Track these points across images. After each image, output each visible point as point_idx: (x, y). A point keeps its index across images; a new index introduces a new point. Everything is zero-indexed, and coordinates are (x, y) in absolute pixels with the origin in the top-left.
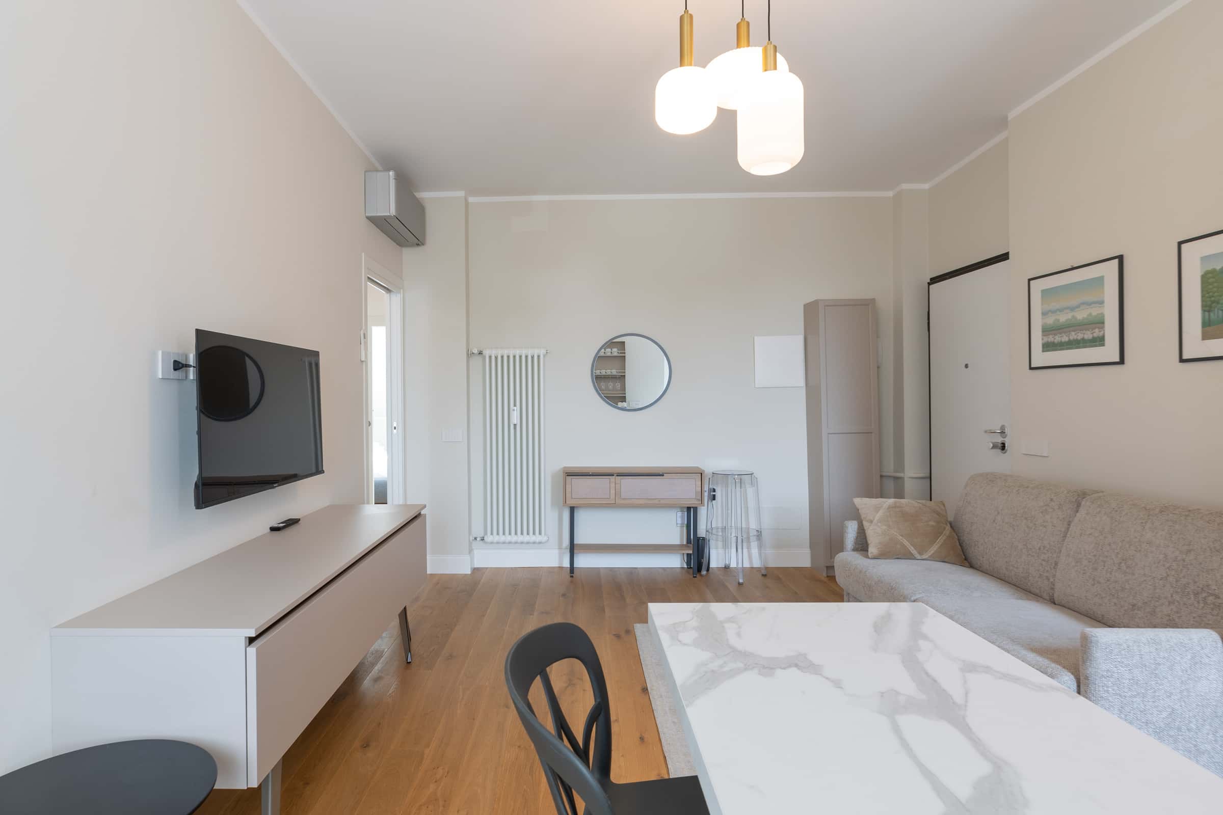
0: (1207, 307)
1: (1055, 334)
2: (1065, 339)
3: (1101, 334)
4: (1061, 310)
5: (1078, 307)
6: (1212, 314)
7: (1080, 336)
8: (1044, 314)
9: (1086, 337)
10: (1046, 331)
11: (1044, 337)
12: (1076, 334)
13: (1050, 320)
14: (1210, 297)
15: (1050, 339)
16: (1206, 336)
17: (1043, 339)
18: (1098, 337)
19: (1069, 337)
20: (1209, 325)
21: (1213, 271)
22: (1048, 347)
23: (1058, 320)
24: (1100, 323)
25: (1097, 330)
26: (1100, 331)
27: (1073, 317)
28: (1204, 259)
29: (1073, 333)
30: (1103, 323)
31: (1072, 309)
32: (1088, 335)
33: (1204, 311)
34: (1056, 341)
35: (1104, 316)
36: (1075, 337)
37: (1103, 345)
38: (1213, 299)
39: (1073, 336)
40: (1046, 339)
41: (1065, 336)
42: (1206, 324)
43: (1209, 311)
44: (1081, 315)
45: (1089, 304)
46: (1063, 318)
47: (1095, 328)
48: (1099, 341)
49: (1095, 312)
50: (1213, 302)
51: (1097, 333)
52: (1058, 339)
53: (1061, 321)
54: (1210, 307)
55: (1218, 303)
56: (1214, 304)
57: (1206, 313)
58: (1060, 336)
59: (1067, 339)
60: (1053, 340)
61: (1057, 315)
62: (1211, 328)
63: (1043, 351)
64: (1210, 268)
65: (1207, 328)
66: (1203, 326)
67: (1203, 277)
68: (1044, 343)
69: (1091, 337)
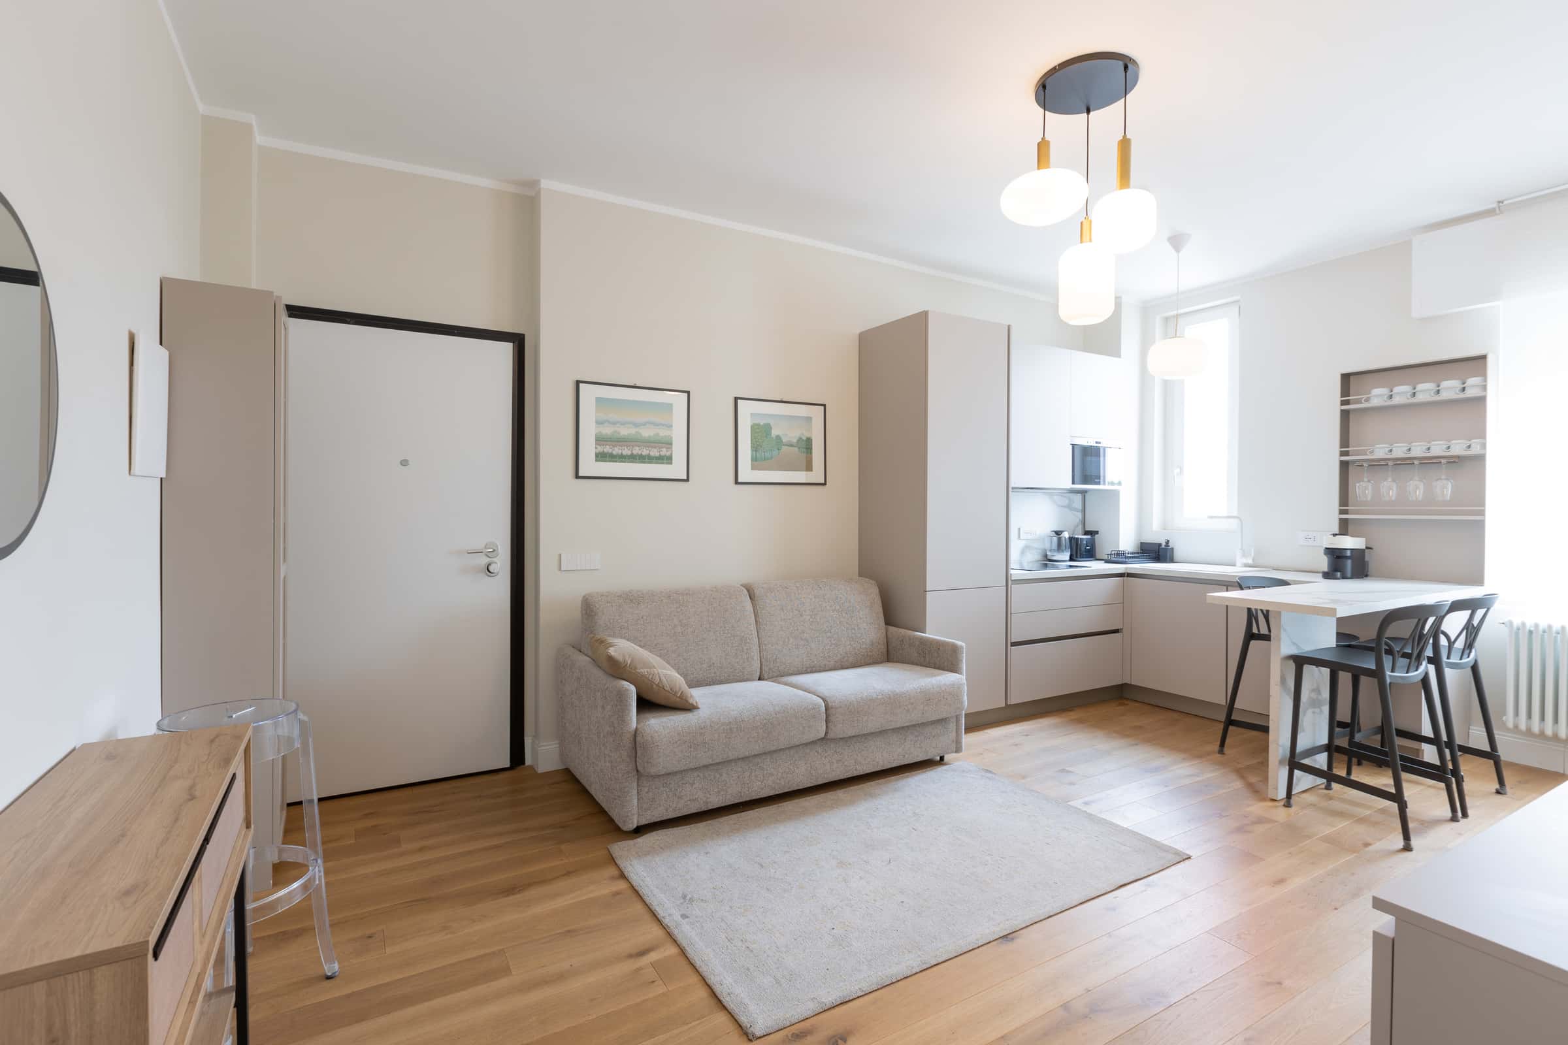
0: (755, 447)
1: (614, 446)
2: (626, 452)
3: (668, 454)
4: (623, 424)
5: (644, 424)
6: (758, 454)
7: (645, 452)
8: (599, 423)
9: (652, 454)
10: (600, 440)
11: (598, 447)
12: (640, 450)
13: (607, 430)
14: (756, 441)
15: (607, 449)
16: (753, 468)
17: (596, 448)
18: (665, 455)
19: (632, 451)
20: (756, 461)
21: (758, 425)
22: (601, 457)
23: (619, 433)
24: (669, 444)
25: (664, 450)
26: (667, 451)
27: (637, 433)
28: (753, 415)
29: (637, 448)
30: (671, 444)
31: (636, 425)
32: (654, 453)
33: (752, 451)
34: (614, 453)
35: (672, 438)
36: (640, 453)
37: (671, 463)
38: (758, 443)
39: (636, 451)
40: (600, 449)
41: (626, 450)
42: (754, 459)
43: (756, 451)
44: (646, 433)
45: (656, 425)
46: (625, 432)
47: (662, 448)
48: (668, 460)
49: (663, 433)
50: (758, 445)
51: (664, 452)
52: (616, 451)
53: (622, 434)
54: (757, 448)
55: (761, 447)
56: (759, 447)
57: (754, 453)
58: (620, 448)
59: (629, 453)
60: (610, 451)
61: (618, 427)
62: (757, 463)
63: (596, 461)
64: (756, 422)
65: (754, 463)
66: (752, 460)
67: (752, 427)
68: (597, 452)
69: (657, 454)
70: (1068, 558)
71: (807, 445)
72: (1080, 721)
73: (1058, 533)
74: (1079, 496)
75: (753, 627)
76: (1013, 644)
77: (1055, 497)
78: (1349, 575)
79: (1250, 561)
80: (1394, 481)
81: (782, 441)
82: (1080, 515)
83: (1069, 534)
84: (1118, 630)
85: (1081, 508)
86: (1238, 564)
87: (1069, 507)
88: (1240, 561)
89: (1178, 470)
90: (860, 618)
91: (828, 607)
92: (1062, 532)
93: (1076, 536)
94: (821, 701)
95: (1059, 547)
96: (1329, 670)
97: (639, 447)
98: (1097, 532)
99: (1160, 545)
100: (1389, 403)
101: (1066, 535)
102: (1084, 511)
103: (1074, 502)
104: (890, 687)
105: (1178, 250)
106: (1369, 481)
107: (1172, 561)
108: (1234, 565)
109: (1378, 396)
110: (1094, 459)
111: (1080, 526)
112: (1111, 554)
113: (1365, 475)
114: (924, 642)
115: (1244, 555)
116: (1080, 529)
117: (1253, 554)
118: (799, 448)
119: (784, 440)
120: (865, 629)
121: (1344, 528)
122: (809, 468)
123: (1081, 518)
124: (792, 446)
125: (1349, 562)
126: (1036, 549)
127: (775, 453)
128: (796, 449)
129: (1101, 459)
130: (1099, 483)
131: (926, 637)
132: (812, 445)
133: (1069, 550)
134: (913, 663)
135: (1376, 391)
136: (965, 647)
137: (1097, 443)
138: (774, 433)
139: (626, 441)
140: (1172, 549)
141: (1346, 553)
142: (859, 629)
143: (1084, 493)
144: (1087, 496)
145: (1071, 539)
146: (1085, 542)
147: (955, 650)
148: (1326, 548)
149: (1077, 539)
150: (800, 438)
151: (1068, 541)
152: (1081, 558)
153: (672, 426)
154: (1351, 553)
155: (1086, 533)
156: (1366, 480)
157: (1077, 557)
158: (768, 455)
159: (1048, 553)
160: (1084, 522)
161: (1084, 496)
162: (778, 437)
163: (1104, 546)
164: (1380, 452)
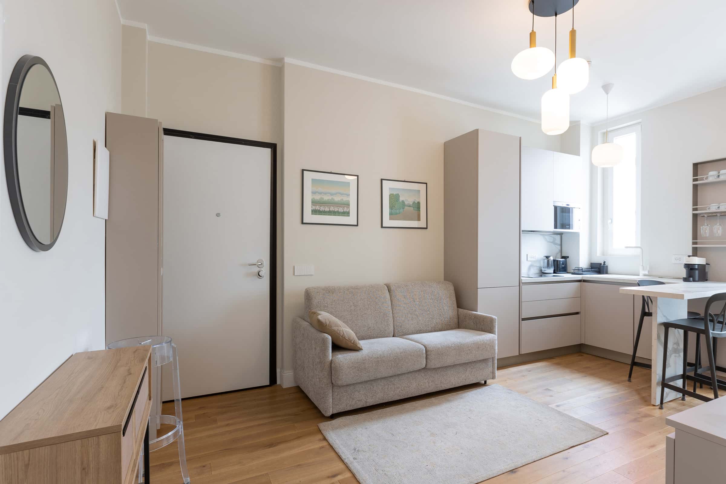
0: (391, 208)
1: (321, 206)
2: (327, 209)
3: (348, 210)
4: (325, 194)
5: (336, 194)
6: (393, 211)
7: (336, 210)
8: (314, 193)
9: (340, 210)
10: (314, 203)
11: (313, 206)
12: (334, 208)
13: (317, 197)
14: (392, 204)
15: (317, 208)
16: (391, 219)
17: (312, 207)
19: (330, 209)
20: (392, 215)
21: (393, 194)
22: (314, 212)
23: (323, 199)
24: (348, 205)
25: (346, 208)
26: (347, 209)
27: (332, 199)
28: (391, 189)
29: (332, 207)
30: (349, 205)
31: (332, 194)
32: (341, 210)
34: (321, 210)
35: (349, 202)
36: (333, 210)
37: (349, 216)
38: (393, 205)
39: (332, 209)
40: (314, 208)
41: (327, 208)
42: (391, 214)
43: (392, 209)
44: (337, 199)
45: (342, 194)
46: (326, 198)
47: (345, 207)
48: (347, 214)
49: (345, 199)
51: (346, 210)
52: (322, 209)
53: (325, 199)
56: (393, 207)
57: (391, 210)
58: (324, 207)
59: (328, 210)
60: (319, 209)
61: (323, 195)
62: (392, 216)
63: (312, 214)
64: (392, 193)
65: (391, 216)
66: (390, 215)
67: (389, 195)
68: (313, 209)
69: (342, 211)
70: (553, 272)
71: (417, 206)
72: (558, 364)
73: (547, 257)
74: (559, 237)
75: (390, 308)
76: (523, 319)
77: (546, 237)
78: (697, 279)
79: (647, 273)
80: (720, 225)
81: (405, 204)
82: (559, 247)
83: (553, 258)
84: (578, 312)
85: (560, 243)
86: (640, 275)
87: (554, 243)
88: (642, 272)
89: (610, 221)
90: (444, 304)
91: (428, 297)
92: (549, 256)
93: (557, 259)
94: (423, 347)
95: (548, 266)
96: (683, 330)
97: (333, 206)
98: (568, 257)
99: (601, 264)
100: (718, 180)
101: (552, 258)
102: (561, 245)
103: (556, 240)
104: (458, 341)
105: (607, 94)
106: (707, 225)
107: (607, 273)
108: (639, 275)
109: (712, 176)
110: (567, 214)
111: (559, 254)
112: (575, 270)
113: (706, 222)
114: (477, 317)
115: (643, 269)
116: (559, 256)
117: (648, 269)
118: (413, 208)
119: (406, 203)
120: (447, 310)
121: (695, 252)
122: (419, 219)
123: (560, 249)
124: (410, 206)
125: (697, 272)
126: (537, 266)
127: (402, 210)
128: (412, 208)
129: (571, 214)
130: (569, 228)
131: (477, 314)
132: (420, 206)
133: (553, 267)
134: (471, 329)
135: (711, 173)
136: (497, 319)
137: (567, 205)
138: (401, 199)
139: (326, 203)
140: (607, 266)
141: (695, 267)
142: (444, 309)
143: (561, 234)
144: (563, 236)
145: (554, 261)
146: (561, 263)
147: (492, 321)
148: (685, 264)
149: (557, 261)
150: (414, 202)
151: (552, 262)
152: (559, 272)
153: (349, 195)
154: (698, 266)
155: (563, 257)
156: (706, 224)
157: (557, 271)
158: (398, 211)
159: (543, 269)
160: (561, 251)
161: (562, 236)
162: (403, 201)
163: (572, 266)
164: (713, 208)
